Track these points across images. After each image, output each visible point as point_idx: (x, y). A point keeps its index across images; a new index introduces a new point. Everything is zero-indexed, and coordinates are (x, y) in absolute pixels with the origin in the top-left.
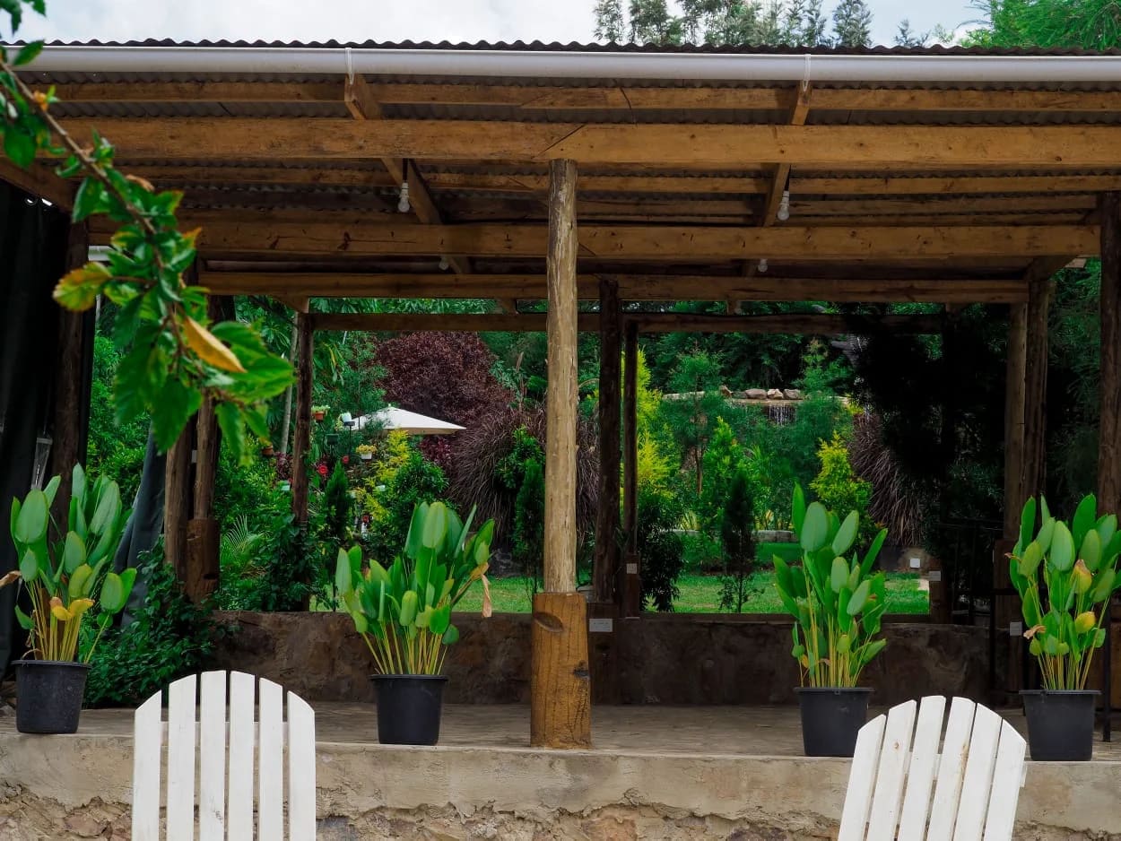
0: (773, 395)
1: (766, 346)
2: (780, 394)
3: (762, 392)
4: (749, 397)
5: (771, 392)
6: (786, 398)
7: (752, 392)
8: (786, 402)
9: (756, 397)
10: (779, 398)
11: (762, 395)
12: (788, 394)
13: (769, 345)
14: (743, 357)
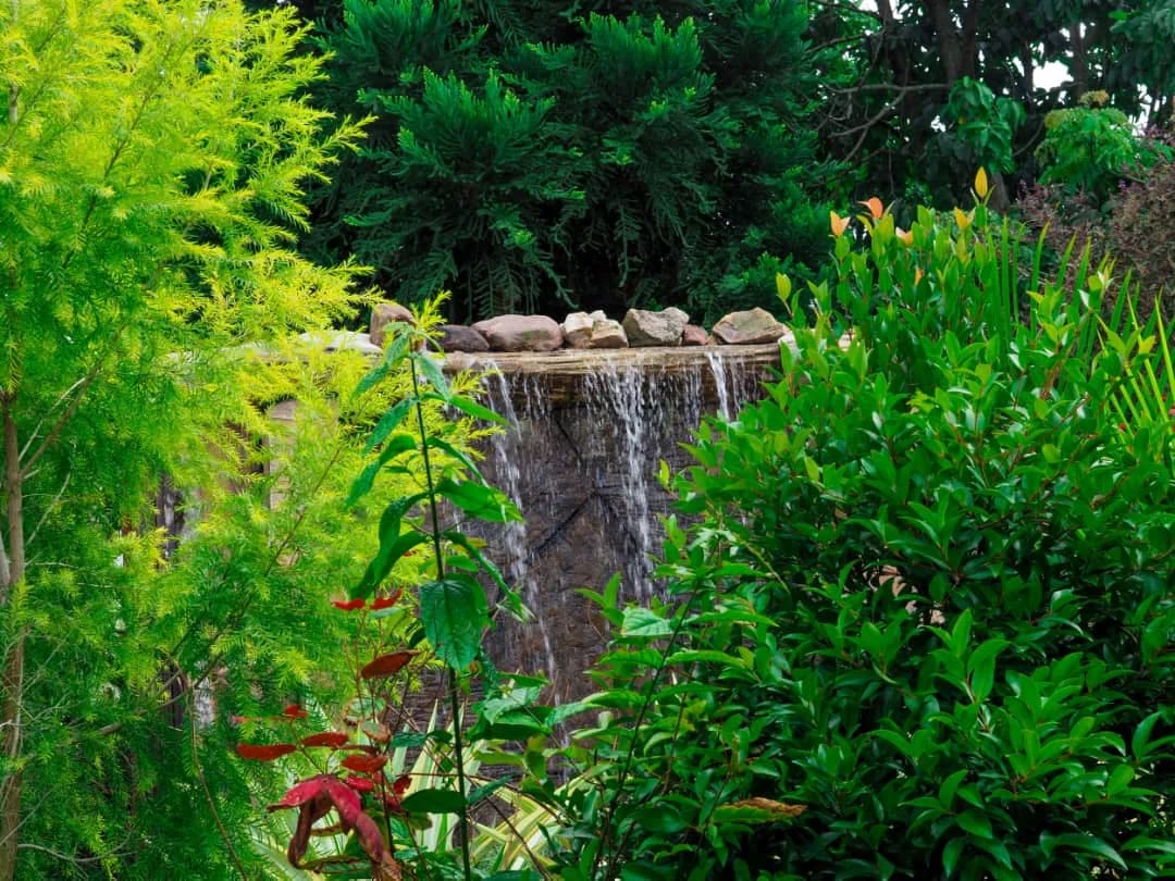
0: (587, 332)
1: (505, 189)
2: (613, 328)
3: (543, 323)
4: (495, 345)
5: (575, 321)
6: (638, 339)
7: (505, 325)
8: (643, 355)
9: (523, 344)
10: (611, 343)
11: (547, 335)
12: (644, 326)
13: (519, 185)
14: (426, 233)
